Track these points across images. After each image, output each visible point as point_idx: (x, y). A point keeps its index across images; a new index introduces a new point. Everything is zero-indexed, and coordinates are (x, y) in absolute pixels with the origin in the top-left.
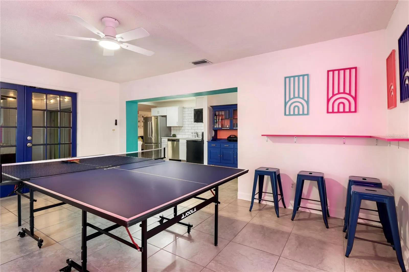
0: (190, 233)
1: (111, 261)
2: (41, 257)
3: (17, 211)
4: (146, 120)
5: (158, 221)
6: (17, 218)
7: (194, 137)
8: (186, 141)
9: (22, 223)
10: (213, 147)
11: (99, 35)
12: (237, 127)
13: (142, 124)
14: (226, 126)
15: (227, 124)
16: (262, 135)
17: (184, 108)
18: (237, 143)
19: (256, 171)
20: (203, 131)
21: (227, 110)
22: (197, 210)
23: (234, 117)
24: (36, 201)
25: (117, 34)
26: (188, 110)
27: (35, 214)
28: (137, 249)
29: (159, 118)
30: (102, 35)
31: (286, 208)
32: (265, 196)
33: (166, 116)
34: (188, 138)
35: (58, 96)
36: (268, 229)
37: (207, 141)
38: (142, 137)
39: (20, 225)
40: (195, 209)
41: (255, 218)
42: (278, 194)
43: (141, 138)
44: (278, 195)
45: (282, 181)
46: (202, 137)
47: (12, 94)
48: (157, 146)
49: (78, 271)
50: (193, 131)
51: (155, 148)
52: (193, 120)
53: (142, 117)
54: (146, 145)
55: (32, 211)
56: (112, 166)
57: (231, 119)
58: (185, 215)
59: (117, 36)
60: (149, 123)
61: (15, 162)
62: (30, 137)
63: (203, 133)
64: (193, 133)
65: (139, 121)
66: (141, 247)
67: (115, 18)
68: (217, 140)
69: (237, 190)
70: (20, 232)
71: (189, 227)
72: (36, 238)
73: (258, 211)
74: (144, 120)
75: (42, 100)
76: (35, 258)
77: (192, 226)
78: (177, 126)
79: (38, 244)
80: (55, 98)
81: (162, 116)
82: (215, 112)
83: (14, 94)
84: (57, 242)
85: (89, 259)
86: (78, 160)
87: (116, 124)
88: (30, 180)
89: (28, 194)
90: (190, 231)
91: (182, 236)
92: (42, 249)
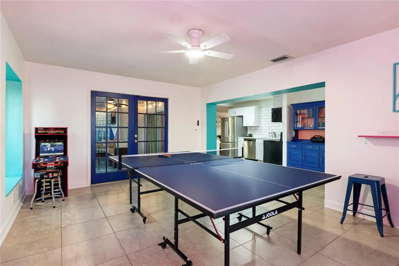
0: (269, 234)
1: (197, 246)
2: (145, 231)
3: (129, 192)
4: (224, 120)
5: (237, 218)
6: (129, 197)
7: (271, 137)
8: (263, 141)
9: (132, 201)
10: (294, 148)
11: (186, 46)
12: (325, 127)
13: (220, 124)
14: (309, 125)
15: (311, 123)
16: (359, 136)
17: (260, 108)
18: (324, 145)
19: (350, 178)
20: (281, 131)
21: (311, 108)
22: (279, 213)
23: (320, 115)
24: (141, 186)
25: (201, 43)
26: (265, 110)
27: (141, 196)
28: (221, 241)
29: (236, 118)
30: (189, 46)
31: (394, 227)
32: (362, 209)
33: (243, 116)
34: (265, 137)
35: (155, 102)
36: (367, 248)
37: (286, 141)
38: (220, 137)
39: (131, 203)
40: (276, 211)
41: (348, 232)
42: (382, 208)
43: (218, 137)
44: (383, 210)
45: (388, 193)
46: (280, 137)
47: (124, 102)
48: (234, 146)
49: (171, 248)
50: (270, 131)
51: (231, 148)
52: (270, 119)
53: (219, 117)
54: (223, 144)
55: (139, 193)
56: (197, 162)
57: (316, 117)
58: (266, 216)
59: (201, 45)
60: (226, 123)
61: (127, 155)
62: (137, 135)
63: (282, 133)
64: (270, 133)
65: (217, 121)
66: (224, 239)
67: (199, 29)
68: (297, 141)
69: (323, 197)
70: (131, 209)
71: (269, 229)
72: (142, 215)
73: (351, 225)
74: (221, 120)
75: (143, 106)
76: (141, 230)
77: (271, 228)
78: (254, 125)
79: (143, 220)
80: (152, 104)
81: (239, 116)
82: (296, 110)
83: (126, 102)
84: (156, 221)
85: (180, 240)
86: (170, 155)
87: (198, 125)
88: (138, 169)
89: (136, 180)
90: (270, 233)
91: (261, 237)
92: (146, 225)
